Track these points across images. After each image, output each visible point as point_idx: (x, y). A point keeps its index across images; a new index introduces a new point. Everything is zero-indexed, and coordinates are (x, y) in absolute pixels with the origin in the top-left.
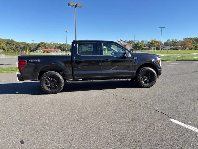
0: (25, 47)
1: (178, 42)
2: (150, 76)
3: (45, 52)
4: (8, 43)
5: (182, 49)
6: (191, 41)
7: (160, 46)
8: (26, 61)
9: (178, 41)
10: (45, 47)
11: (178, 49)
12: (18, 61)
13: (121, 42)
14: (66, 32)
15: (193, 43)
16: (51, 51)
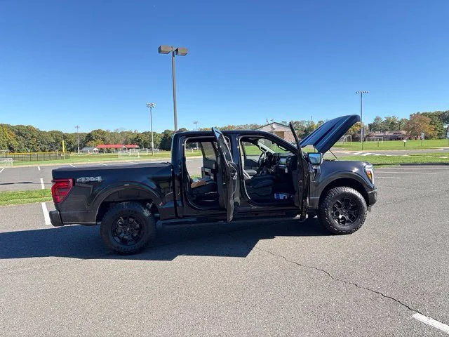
0: (57, 141)
1: (400, 123)
2: (350, 208)
3: (103, 152)
4: (19, 134)
5: (410, 139)
6: (429, 120)
7: (360, 132)
8: (71, 180)
9: (399, 119)
10: (103, 140)
11: (399, 139)
12: (53, 181)
13: (274, 126)
14: (150, 106)
15: (433, 123)
16: (116, 149)
